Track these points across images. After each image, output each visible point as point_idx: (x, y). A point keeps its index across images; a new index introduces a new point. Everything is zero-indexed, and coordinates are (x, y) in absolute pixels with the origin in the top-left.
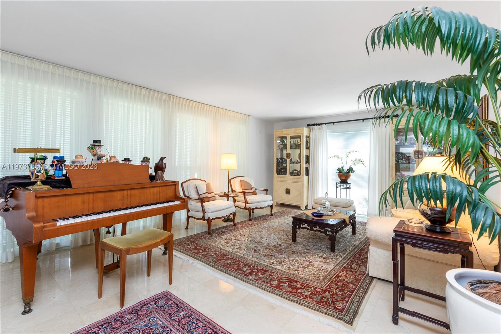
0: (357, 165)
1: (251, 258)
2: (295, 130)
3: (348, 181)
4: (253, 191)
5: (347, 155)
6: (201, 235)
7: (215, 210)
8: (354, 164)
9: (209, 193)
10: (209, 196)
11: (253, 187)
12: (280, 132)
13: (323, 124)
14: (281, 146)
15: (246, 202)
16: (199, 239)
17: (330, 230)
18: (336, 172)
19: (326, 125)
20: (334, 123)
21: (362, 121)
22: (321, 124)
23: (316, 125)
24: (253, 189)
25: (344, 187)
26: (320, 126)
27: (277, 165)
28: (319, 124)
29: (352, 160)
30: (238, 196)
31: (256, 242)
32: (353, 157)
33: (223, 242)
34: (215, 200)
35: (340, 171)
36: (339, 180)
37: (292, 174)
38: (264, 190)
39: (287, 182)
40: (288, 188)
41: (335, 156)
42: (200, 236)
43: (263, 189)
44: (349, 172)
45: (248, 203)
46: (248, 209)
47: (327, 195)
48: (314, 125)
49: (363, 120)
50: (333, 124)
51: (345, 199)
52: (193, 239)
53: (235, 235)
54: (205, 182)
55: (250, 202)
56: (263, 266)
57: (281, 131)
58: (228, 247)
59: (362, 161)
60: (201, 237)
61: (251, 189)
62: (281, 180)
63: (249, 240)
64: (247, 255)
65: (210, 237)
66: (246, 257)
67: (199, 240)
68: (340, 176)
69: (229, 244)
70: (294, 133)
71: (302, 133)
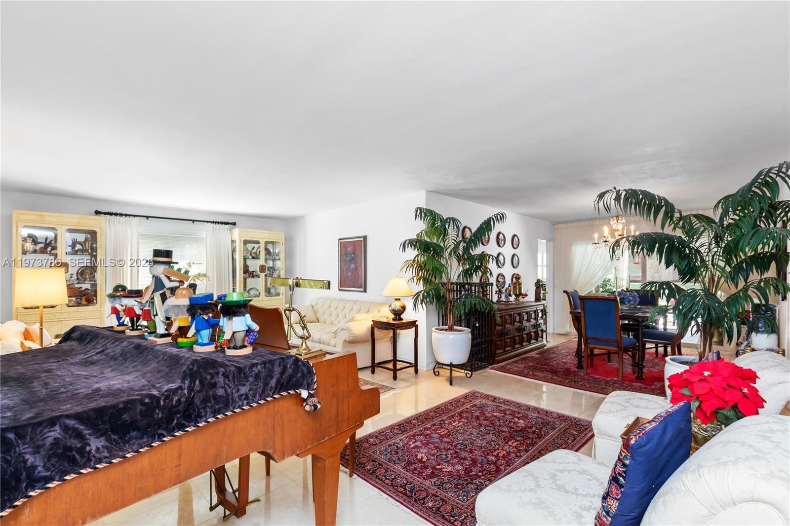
12: (33, 217)
13: (130, 215)
19: (136, 218)
20: (148, 217)
22: (126, 215)
23: (116, 215)
26: (125, 218)
28: (121, 215)
39: (59, 321)
48: (110, 214)
49: (193, 221)
50: (146, 218)
57: (40, 215)
70: (78, 223)
71: (101, 228)
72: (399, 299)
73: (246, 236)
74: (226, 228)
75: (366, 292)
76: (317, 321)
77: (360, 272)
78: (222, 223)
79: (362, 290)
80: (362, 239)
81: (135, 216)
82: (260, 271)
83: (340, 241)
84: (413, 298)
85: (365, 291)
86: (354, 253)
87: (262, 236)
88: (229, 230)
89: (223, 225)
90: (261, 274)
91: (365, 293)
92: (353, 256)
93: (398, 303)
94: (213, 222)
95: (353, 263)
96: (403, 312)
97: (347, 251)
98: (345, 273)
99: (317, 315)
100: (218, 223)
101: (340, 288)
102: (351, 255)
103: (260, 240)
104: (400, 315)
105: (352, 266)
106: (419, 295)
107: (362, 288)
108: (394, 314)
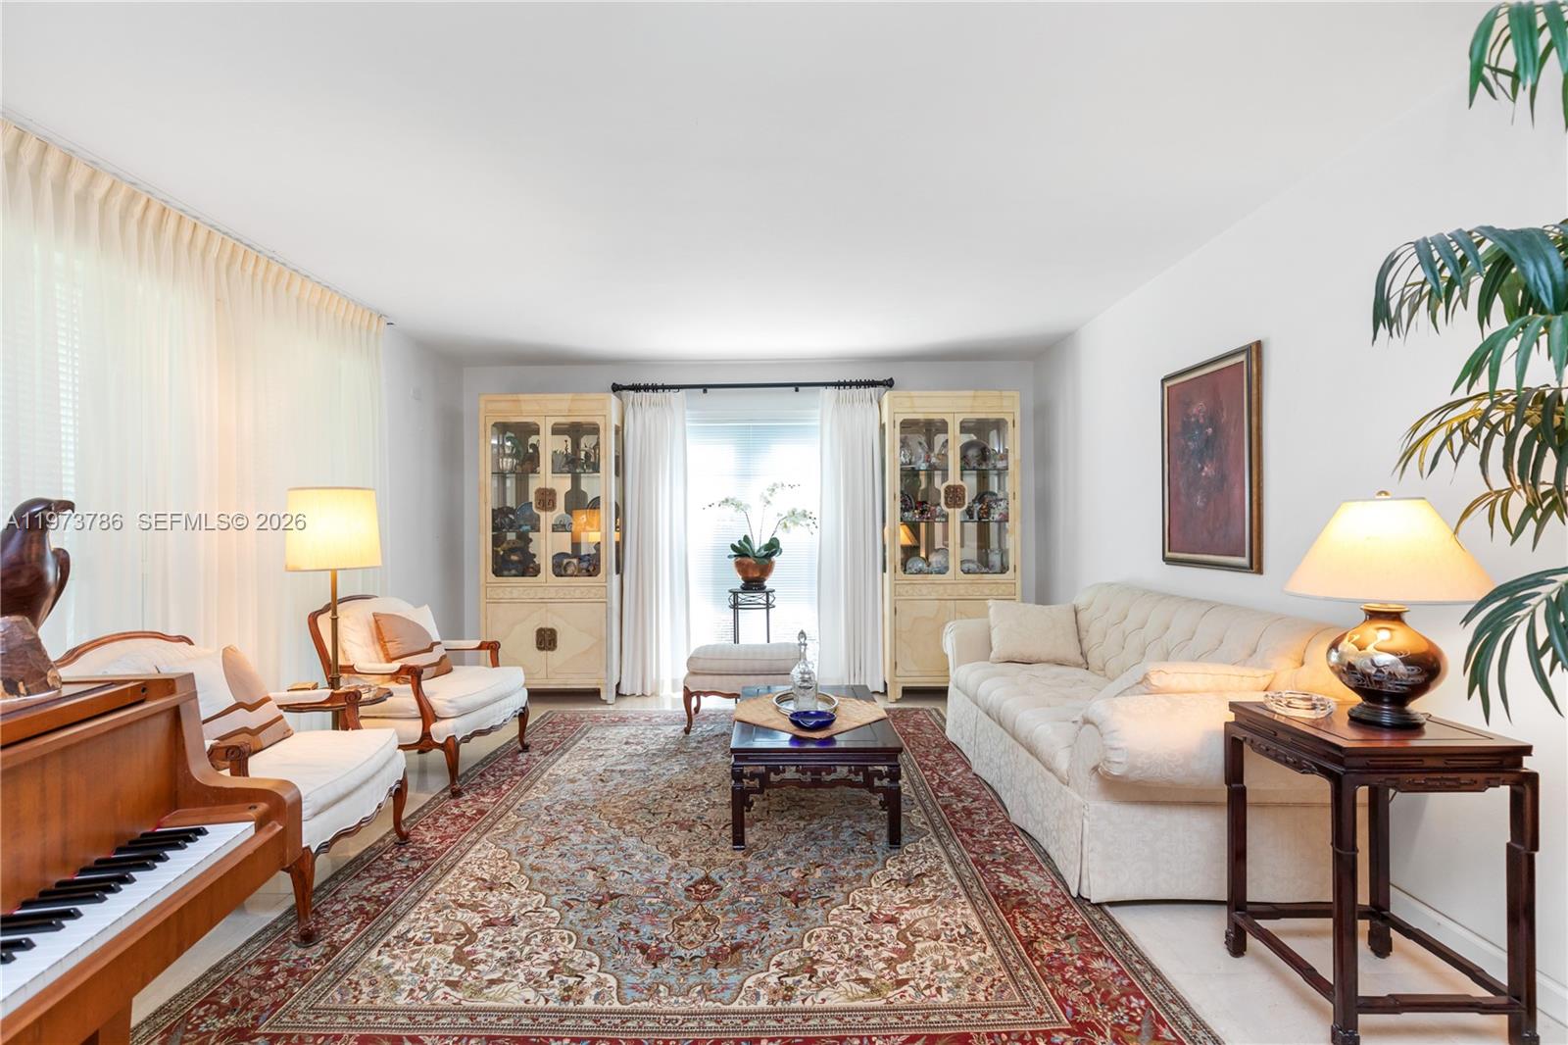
0: (792, 528)
1: (668, 1004)
2: (572, 400)
3: (766, 583)
4: (436, 659)
5: (765, 498)
6: (259, 963)
7: (331, 795)
8: (786, 526)
9: (251, 708)
10: (253, 720)
11: (435, 640)
12: (503, 406)
13: (670, 387)
14: (510, 460)
15: (427, 715)
16: (266, 1000)
17: (884, 769)
18: (729, 557)
19: (683, 392)
20: (705, 388)
21: (793, 389)
22: (664, 388)
23: (646, 388)
24: (435, 648)
25: (759, 604)
26: (659, 395)
27: (493, 536)
28: (655, 388)
29: (779, 515)
30: (390, 694)
31: (601, 903)
32: (783, 503)
33: (438, 960)
34: (286, 734)
35: (742, 552)
36: (738, 582)
37: (560, 568)
38: (480, 648)
39: (543, 602)
40: (550, 626)
41: (727, 501)
42: (257, 971)
43: (477, 643)
44: (768, 556)
45: (436, 718)
46: (441, 746)
47: (802, 640)
48: (636, 388)
49: (797, 386)
50: (702, 390)
51: (763, 646)
52: (220, 1015)
53: (461, 900)
54: (184, 644)
55: (452, 712)
56: (769, 1023)
57: (514, 401)
58: (492, 982)
59: (812, 516)
60: (269, 976)
61: (430, 650)
62: (514, 596)
63: (555, 901)
64: (637, 995)
65: (327, 957)
66: (644, 1003)
67: (276, 1005)
68: (741, 568)
69: (482, 961)
70: (570, 411)
71: (605, 416)
72: (1395, 617)
73: (909, 410)
74: (868, 396)
75: (1260, 571)
76: (1081, 660)
77: (1237, 492)
78: (859, 384)
79: (1244, 561)
80: (1242, 358)
81: (679, 387)
82: (946, 504)
83: (1167, 385)
84: (1467, 619)
85: (1256, 566)
86: (1213, 419)
87: (953, 406)
88: (874, 401)
89: (862, 389)
90: (950, 511)
91: (1256, 577)
92: (1210, 430)
93: (1384, 635)
94: (838, 385)
95: (1212, 459)
96: (1419, 689)
97: (1188, 417)
98: (1183, 499)
99: (1085, 643)
100: (850, 384)
101: (1168, 554)
102: (1201, 428)
103: (948, 418)
104: (1400, 699)
105: (1208, 470)
106: (1517, 605)
107: (1244, 556)
108: (1357, 690)
